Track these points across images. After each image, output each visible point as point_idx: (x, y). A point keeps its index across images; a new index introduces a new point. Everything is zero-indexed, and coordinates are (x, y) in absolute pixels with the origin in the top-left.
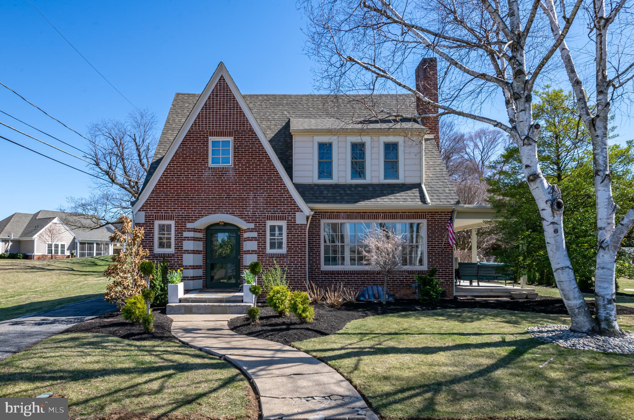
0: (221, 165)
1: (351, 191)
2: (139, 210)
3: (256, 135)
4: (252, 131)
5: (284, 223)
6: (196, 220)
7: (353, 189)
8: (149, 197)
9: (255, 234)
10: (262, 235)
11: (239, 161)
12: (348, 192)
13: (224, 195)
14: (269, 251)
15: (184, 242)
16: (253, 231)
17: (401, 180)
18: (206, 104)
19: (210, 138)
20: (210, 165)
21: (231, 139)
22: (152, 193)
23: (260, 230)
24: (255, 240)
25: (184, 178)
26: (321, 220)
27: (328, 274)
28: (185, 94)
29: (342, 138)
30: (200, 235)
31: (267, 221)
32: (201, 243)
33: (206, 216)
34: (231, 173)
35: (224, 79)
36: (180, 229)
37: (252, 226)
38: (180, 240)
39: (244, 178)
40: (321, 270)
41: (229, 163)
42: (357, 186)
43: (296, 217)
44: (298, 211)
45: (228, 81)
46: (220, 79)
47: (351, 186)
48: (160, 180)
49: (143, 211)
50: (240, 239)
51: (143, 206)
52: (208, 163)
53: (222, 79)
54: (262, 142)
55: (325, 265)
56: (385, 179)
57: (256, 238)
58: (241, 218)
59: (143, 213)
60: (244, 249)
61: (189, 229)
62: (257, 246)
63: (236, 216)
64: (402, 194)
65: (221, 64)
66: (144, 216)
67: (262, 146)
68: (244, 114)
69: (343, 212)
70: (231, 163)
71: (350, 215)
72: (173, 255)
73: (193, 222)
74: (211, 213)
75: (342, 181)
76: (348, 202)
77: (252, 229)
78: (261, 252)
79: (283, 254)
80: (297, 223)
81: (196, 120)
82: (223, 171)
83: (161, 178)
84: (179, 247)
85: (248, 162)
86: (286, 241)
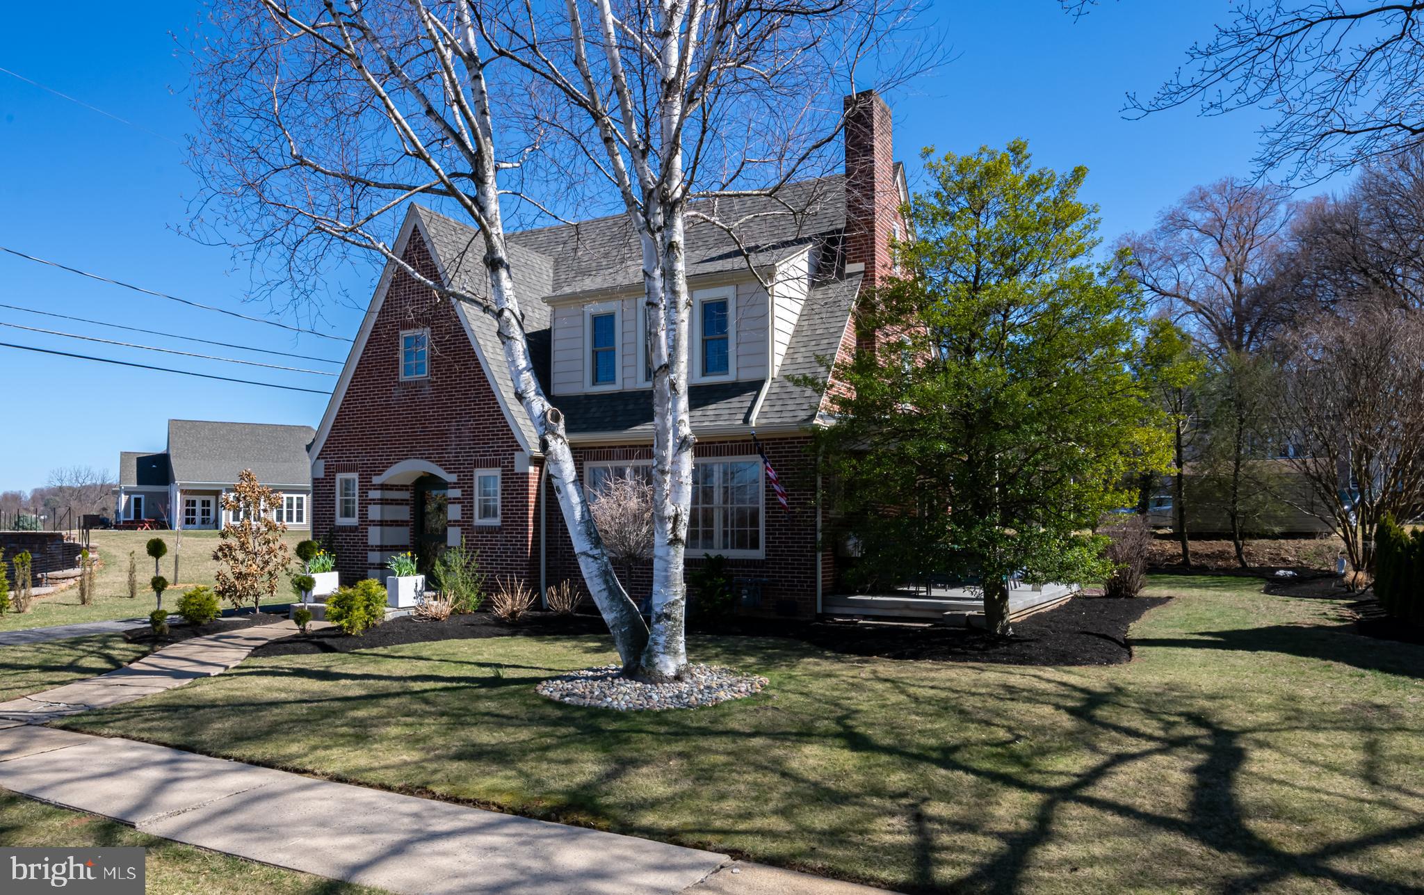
0: (414, 377)
2: (318, 458)
5: (497, 473)
6: (384, 471)
7: (642, 401)
8: (329, 437)
9: (458, 493)
10: (468, 494)
11: (438, 367)
14: (478, 521)
15: (369, 506)
16: (456, 488)
17: (730, 377)
18: (396, 277)
19: (401, 332)
20: (403, 378)
21: (427, 332)
22: (332, 429)
23: (466, 484)
24: (458, 503)
25: (369, 403)
26: (585, 463)
29: (630, 303)
30: (406, 495)
31: (475, 470)
32: (407, 508)
33: (395, 463)
34: (428, 389)
35: (418, 231)
36: (365, 486)
37: (455, 478)
38: (365, 503)
39: (444, 397)
41: (424, 373)
43: (515, 460)
44: (518, 450)
46: (412, 232)
47: (643, 393)
48: (340, 408)
49: (322, 458)
51: (322, 451)
52: (399, 374)
53: (415, 230)
56: (703, 375)
57: (459, 499)
58: (443, 465)
59: (320, 464)
60: (449, 519)
61: (376, 485)
62: (460, 512)
63: (433, 461)
65: (412, 206)
66: (323, 468)
69: (619, 447)
70: (425, 375)
72: (356, 528)
73: (379, 474)
74: (402, 459)
75: (630, 387)
77: (455, 483)
78: (467, 523)
79: (497, 528)
80: (516, 471)
81: (383, 305)
82: (417, 385)
84: (363, 516)
86: (500, 505)
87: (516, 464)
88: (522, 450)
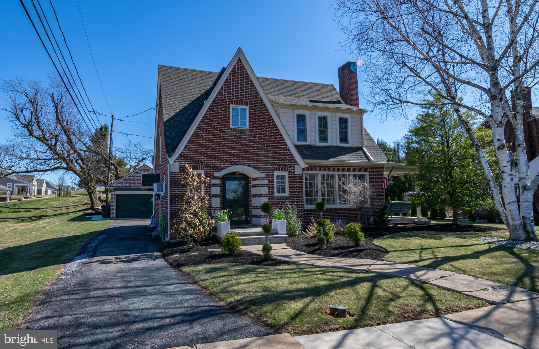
0: (239, 127)
1: (321, 150)
2: (175, 161)
3: (265, 106)
4: (262, 102)
5: (286, 174)
6: (222, 170)
7: (322, 149)
8: (183, 150)
9: (266, 182)
10: (271, 182)
11: (254, 124)
12: (320, 151)
13: (243, 151)
14: (276, 195)
15: (212, 188)
16: (265, 179)
17: (350, 145)
18: (227, 79)
19: (231, 105)
20: (232, 126)
21: (247, 108)
22: (185, 147)
23: (270, 178)
24: (267, 186)
25: (211, 136)
27: (309, 212)
28: (167, 67)
29: (312, 112)
31: (275, 172)
32: (219, 188)
33: (229, 167)
34: (248, 134)
35: (241, 61)
37: (264, 175)
38: (209, 186)
39: (257, 138)
40: (304, 208)
42: (324, 147)
43: (295, 169)
44: (296, 165)
45: (244, 62)
46: (238, 61)
47: (319, 147)
48: (192, 137)
49: (178, 161)
50: (248, 185)
51: (178, 158)
52: (230, 125)
53: (239, 60)
54: (270, 111)
55: (306, 205)
56: (340, 143)
57: (267, 184)
58: (256, 169)
59: (178, 164)
60: (252, 193)
61: (216, 177)
62: (268, 190)
63: (252, 167)
64: (353, 154)
65: (240, 49)
66: (179, 166)
67: (270, 114)
68: (256, 89)
69: (318, 166)
70: (247, 126)
71: (322, 168)
73: (219, 172)
74: (234, 165)
75: (313, 144)
76: (323, 159)
77: (264, 177)
78: (270, 195)
79: (287, 197)
80: (296, 173)
81: (220, 90)
82: (242, 131)
83: (193, 135)
85: (260, 126)
86: (288, 187)
87: (295, 170)
88: (299, 165)
